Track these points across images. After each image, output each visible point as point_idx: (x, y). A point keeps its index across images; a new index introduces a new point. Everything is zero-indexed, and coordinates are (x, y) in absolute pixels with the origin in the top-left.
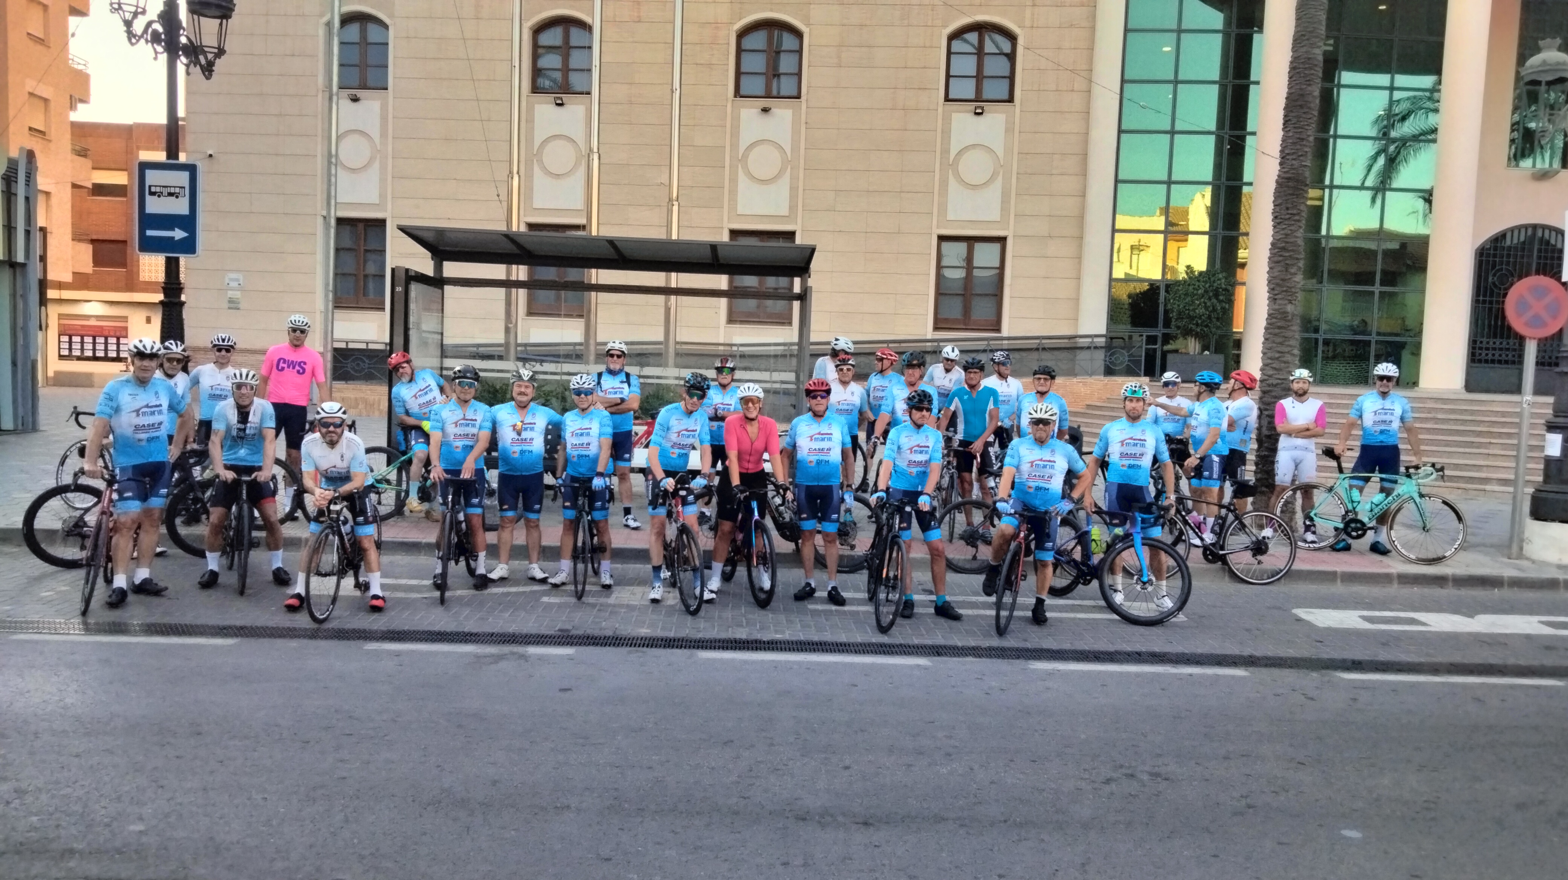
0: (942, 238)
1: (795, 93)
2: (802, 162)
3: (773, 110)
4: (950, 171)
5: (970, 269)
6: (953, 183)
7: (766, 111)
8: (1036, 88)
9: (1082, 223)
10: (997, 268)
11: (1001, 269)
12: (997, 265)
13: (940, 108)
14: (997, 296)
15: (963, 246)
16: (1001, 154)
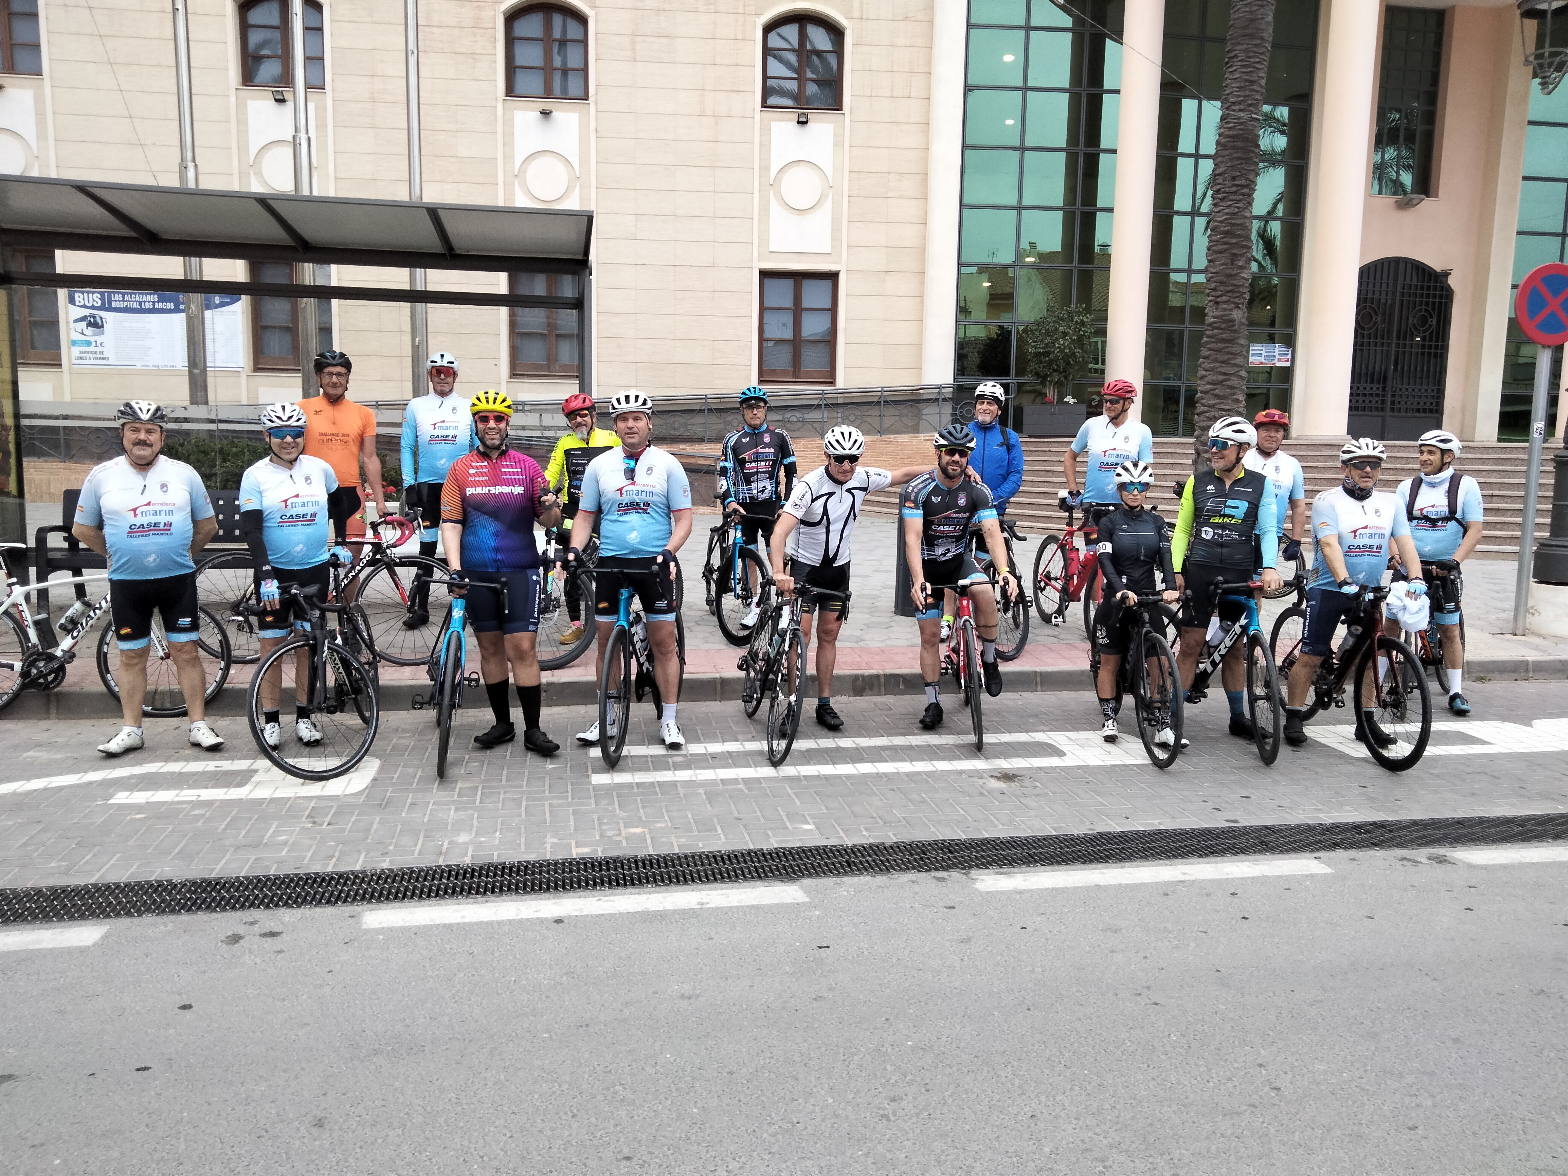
0: (765, 275)
1: (582, 95)
2: (593, 178)
3: (554, 114)
4: (771, 192)
5: (798, 311)
6: (775, 206)
7: (545, 113)
8: (868, 93)
9: (924, 255)
10: (829, 310)
11: (833, 310)
12: (828, 305)
13: (757, 116)
14: (829, 341)
15: (789, 283)
16: (829, 172)
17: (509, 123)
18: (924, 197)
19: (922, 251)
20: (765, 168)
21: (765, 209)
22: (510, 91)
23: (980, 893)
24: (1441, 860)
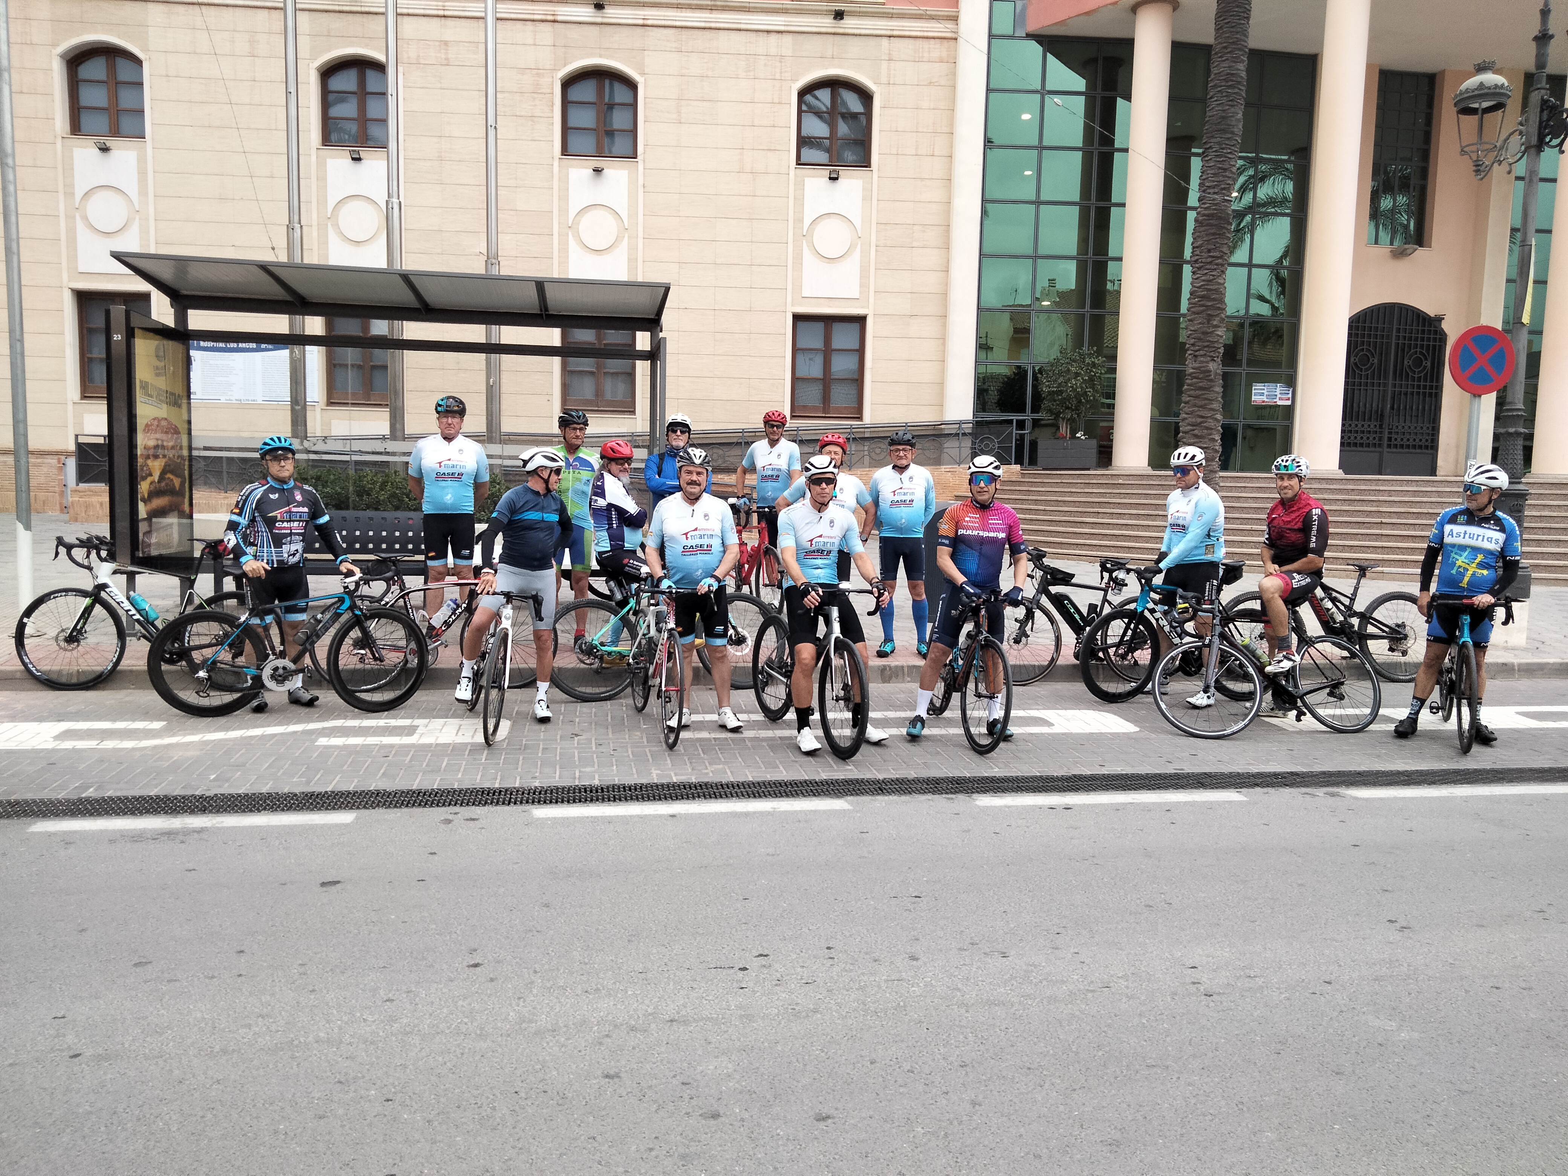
0: (798, 318)
1: (631, 154)
2: (640, 229)
3: (606, 171)
4: (804, 242)
5: (828, 352)
6: (808, 256)
7: (598, 171)
8: (894, 151)
9: (946, 300)
10: (857, 350)
11: (861, 351)
12: (857, 347)
13: (792, 173)
14: (858, 381)
15: (820, 326)
16: (858, 222)
17: (564, 180)
18: (947, 247)
19: (944, 296)
20: (799, 220)
21: (798, 259)
22: (565, 151)
23: (979, 807)
24: (1333, 795)
